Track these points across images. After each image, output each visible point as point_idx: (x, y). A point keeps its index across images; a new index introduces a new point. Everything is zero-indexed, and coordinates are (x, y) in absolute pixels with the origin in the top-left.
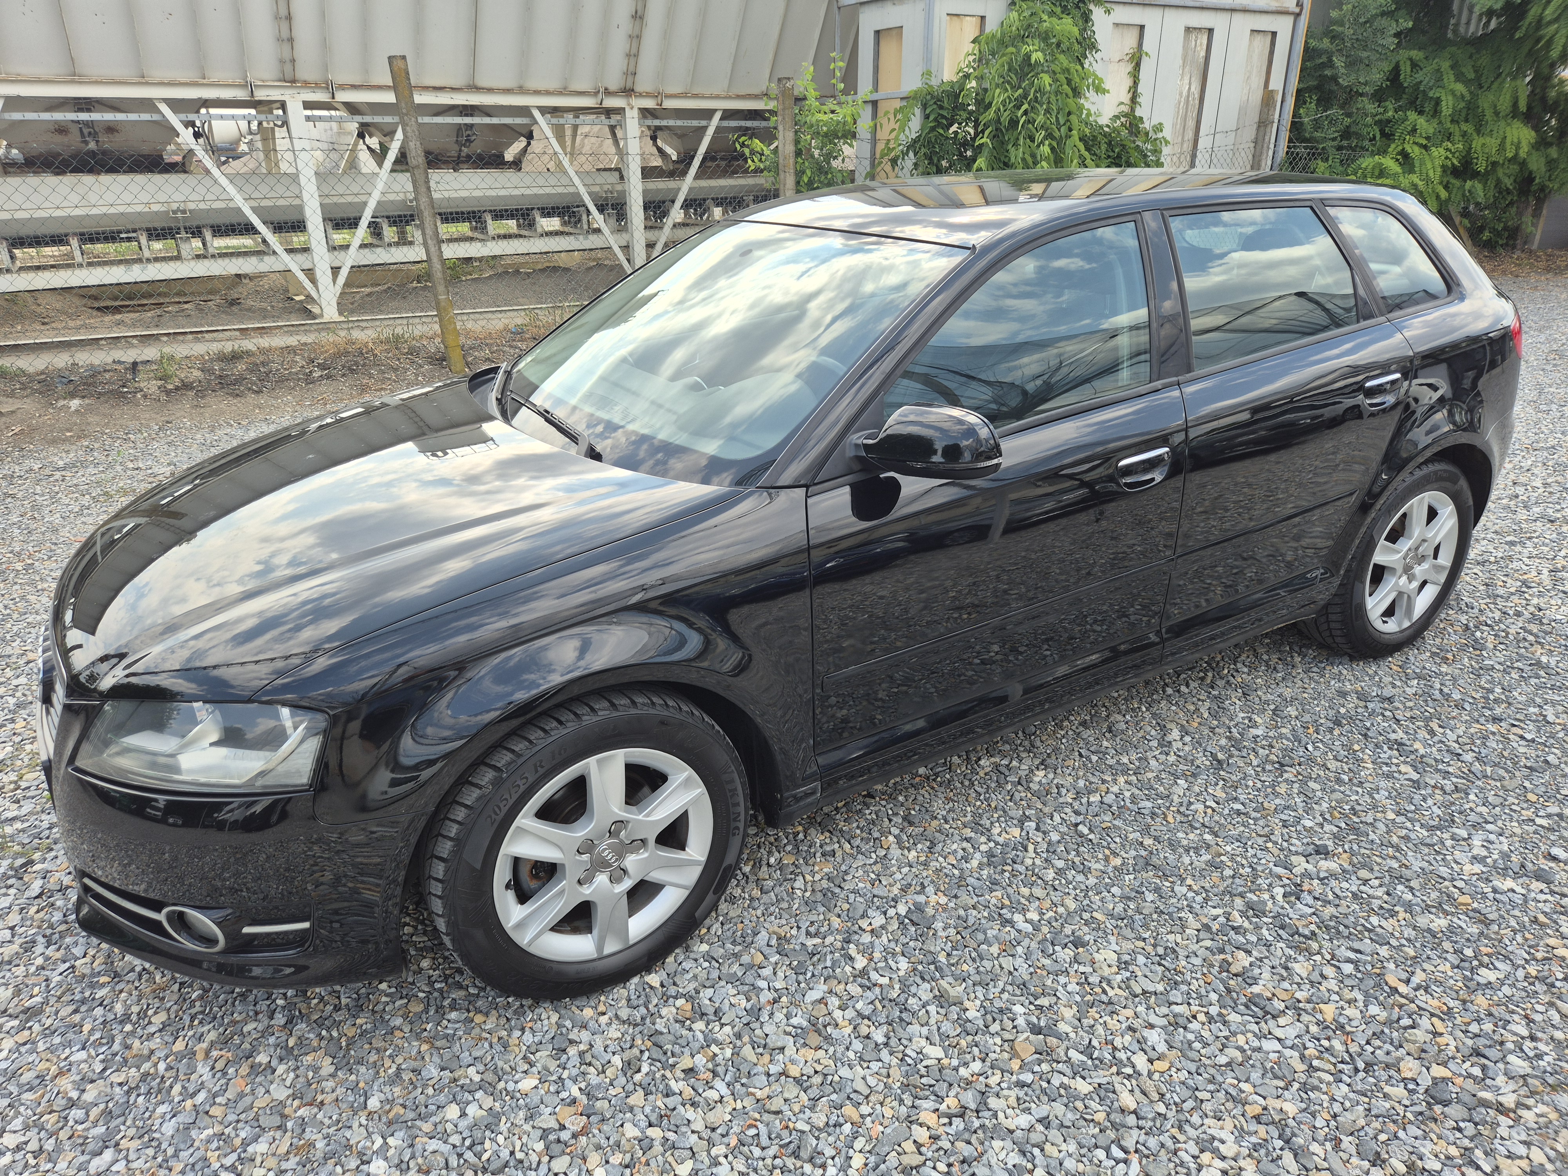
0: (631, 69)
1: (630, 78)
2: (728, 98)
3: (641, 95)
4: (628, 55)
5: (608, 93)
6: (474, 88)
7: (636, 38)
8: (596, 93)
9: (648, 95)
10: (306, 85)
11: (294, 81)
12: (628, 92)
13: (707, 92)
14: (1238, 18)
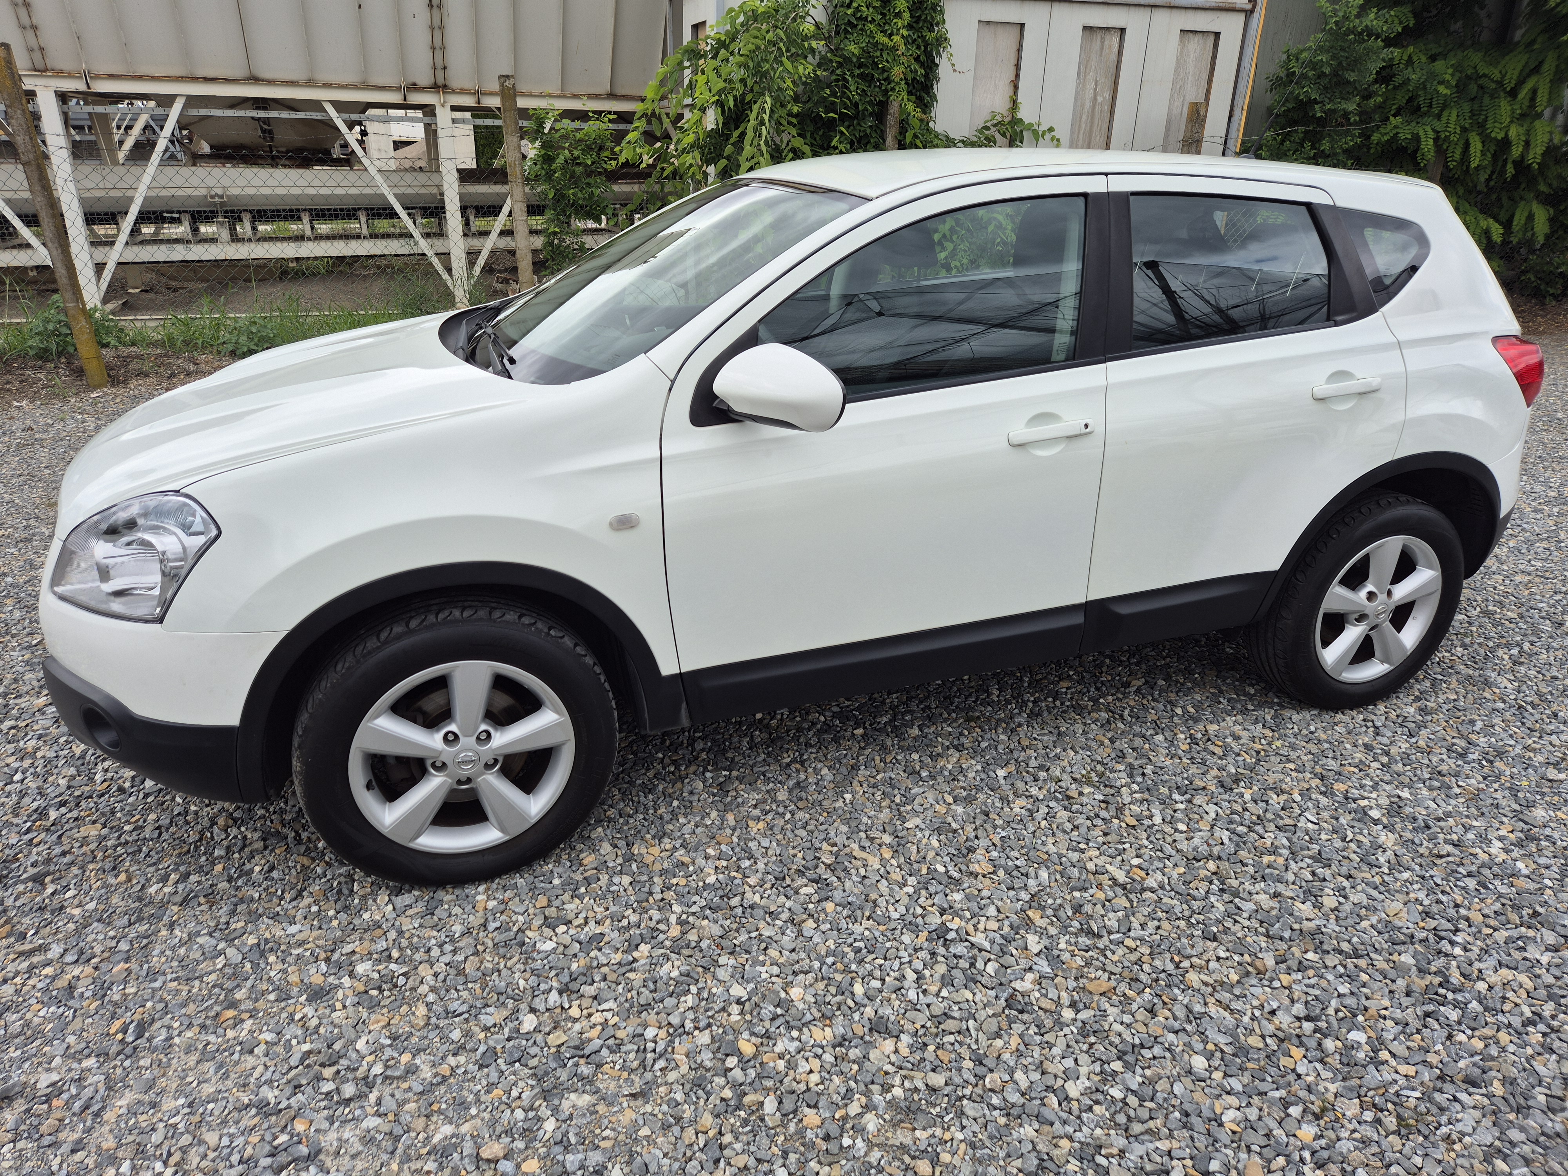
0: (439, 63)
1: (440, 74)
2: (563, 96)
3: (454, 92)
4: (433, 48)
5: (414, 87)
6: (254, 79)
7: (437, 28)
8: (399, 88)
9: (463, 92)
10: (58, 74)
11: (46, 70)
12: (440, 87)
13: (536, 90)
14: (1161, 16)
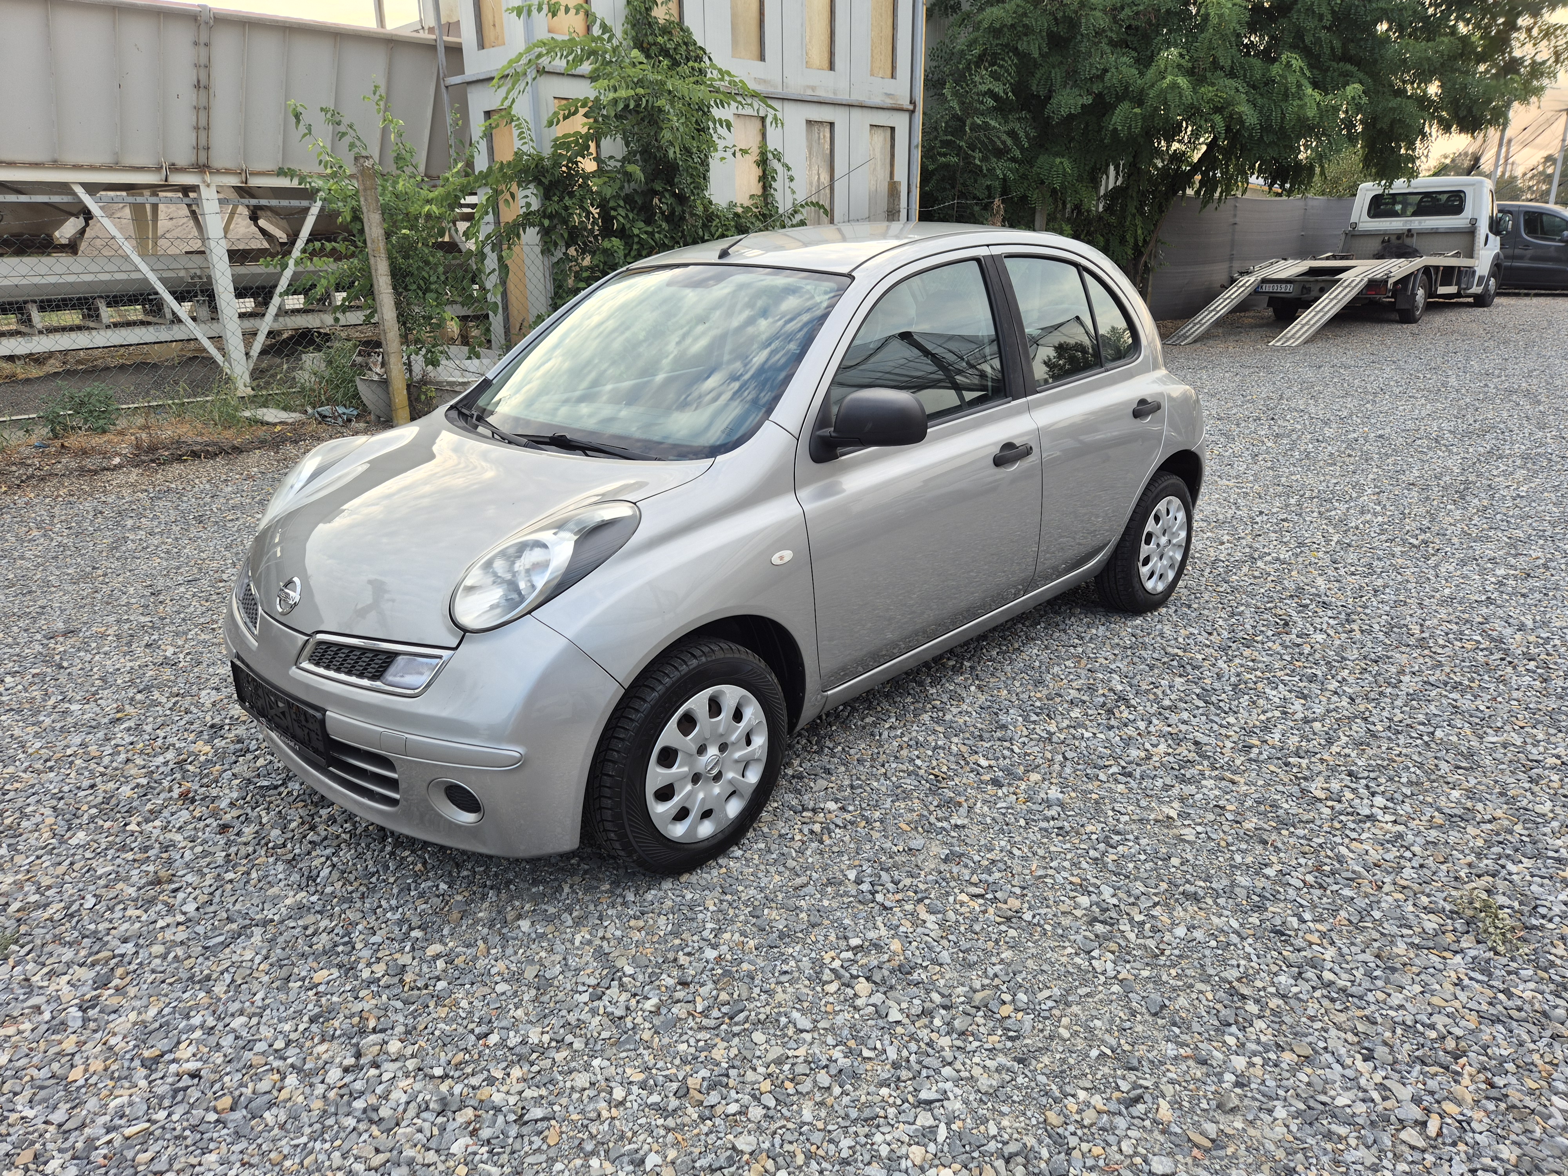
0: (203, 142)
1: (202, 153)
3: (218, 172)
4: (197, 128)
5: (174, 168)
7: (203, 110)
8: (159, 169)
9: (228, 172)
12: (202, 168)
14: (856, 113)
